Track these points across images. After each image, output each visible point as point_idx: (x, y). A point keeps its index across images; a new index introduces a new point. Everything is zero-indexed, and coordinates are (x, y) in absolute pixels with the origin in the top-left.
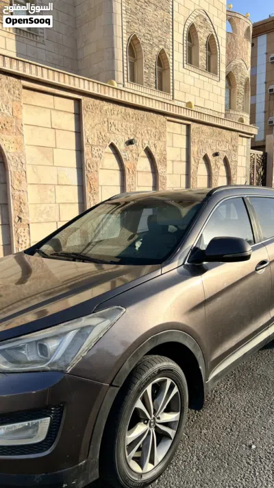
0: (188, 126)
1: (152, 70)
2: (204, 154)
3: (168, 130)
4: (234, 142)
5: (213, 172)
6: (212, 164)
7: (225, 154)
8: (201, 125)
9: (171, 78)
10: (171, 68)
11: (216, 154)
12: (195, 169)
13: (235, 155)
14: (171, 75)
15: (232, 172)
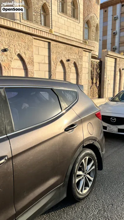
0: (49, 43)
1: (38, 14)
2: (60, 60)
3: (34, 44)
4: (80, 54)
5: (67, 70)
6: (66, 66)
7: (74, 61)
8: (58, 43)
9: (51, 19)
10: (50, 14)
11: (68, 60)
12: (55, 68)
13: (81, 61)
14: (51, 17)
15: (79, 71)
